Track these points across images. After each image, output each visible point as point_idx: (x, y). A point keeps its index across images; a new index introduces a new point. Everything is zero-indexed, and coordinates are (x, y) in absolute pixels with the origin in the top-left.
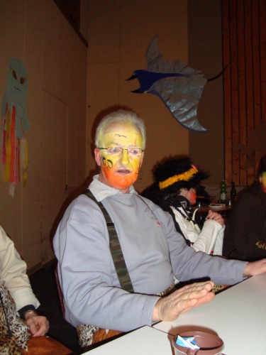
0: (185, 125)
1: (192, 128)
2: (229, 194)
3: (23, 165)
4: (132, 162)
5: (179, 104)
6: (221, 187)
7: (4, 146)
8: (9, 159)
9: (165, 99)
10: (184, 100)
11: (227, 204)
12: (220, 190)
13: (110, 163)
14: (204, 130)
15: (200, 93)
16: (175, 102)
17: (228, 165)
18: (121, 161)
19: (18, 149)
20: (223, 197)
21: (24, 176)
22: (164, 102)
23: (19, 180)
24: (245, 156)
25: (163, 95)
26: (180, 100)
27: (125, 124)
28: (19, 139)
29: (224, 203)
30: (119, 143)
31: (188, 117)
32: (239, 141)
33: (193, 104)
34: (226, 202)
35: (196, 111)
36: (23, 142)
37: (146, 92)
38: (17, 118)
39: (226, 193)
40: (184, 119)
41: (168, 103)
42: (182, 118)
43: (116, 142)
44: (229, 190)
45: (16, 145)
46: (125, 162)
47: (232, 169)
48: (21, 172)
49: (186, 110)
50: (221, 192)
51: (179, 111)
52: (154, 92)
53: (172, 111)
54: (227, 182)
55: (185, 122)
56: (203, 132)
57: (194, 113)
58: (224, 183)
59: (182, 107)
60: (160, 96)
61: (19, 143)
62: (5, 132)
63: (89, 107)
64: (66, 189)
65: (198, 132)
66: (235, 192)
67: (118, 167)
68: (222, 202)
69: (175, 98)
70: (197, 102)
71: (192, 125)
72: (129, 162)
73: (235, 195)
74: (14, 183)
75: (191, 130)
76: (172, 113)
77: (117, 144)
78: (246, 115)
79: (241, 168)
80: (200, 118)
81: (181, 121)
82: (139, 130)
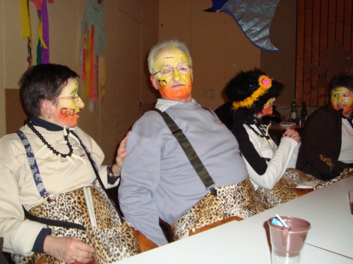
0: (257, 44)
1: (265, 48)
2: (300, 114)
3: (102, 82)
4: (184, 77)
5: (252, 23)
6: (292, 107)
7: (84, 64)
8: (88, 76)
9: (237, 18)
10: (256, 19)
11: (298, 123)
12: (290, 110)
13: (164, 83)
14: (276, 49)
15: (272, 12)
16: (247, 21)
17: (299, 85)
18: (173, 78)
19: (97, 67)
20: (294, 116)
21: (102, 93)
22: (237, 21)
23: (98, 96)
24: (317, 76)
25: (235, 14)
26: (253, 19)
27: (170, 48)
28: (97, 57)
29: (295, 122)
30: (169, 64)
31: (261, 36)
32: (311, 62)
33: (265, 23)
34: (296, 121)
35: (268, 30)
36: (101, 60)
37: (218, 11)
38: (95, 37)
39: (296, 112)
40: (256, 39)
41: (240, 22)
42: (255, 37)
43: (166, 64)
44: (300, 109)
45: (95, 63)
46: (177, 79)
47: (303, 89)
48: (100, 88)
49: (258, 29)
50: (292, 112)
51: (251, 30)
52: (226, 11)
53: (244, 30)
54: (297, 102)
55: (257, 41)
56: (275, 51)
57: (267, 32)
58: (294, 102)
59: (254, 26)
60: (232, 16)
61: (97, 61)
62: (84, 50)
63: (162, 25)
64: (140, 106)
65: (270, 51)
66: (306, 111)
67: (172, 83)
68: (292, 121)
69: (248, 17)
70: (269, 21)
71: (264, 44)
72: (181, 78)
73: (306, 114)
74: (93, 99)
75: (263, 50)
76: (244, 32)
77: (167, 66)
78: (320, 34)
79: (312, 88)
80: (272, 38)
81: (253, 40)
82: (183, 51)
